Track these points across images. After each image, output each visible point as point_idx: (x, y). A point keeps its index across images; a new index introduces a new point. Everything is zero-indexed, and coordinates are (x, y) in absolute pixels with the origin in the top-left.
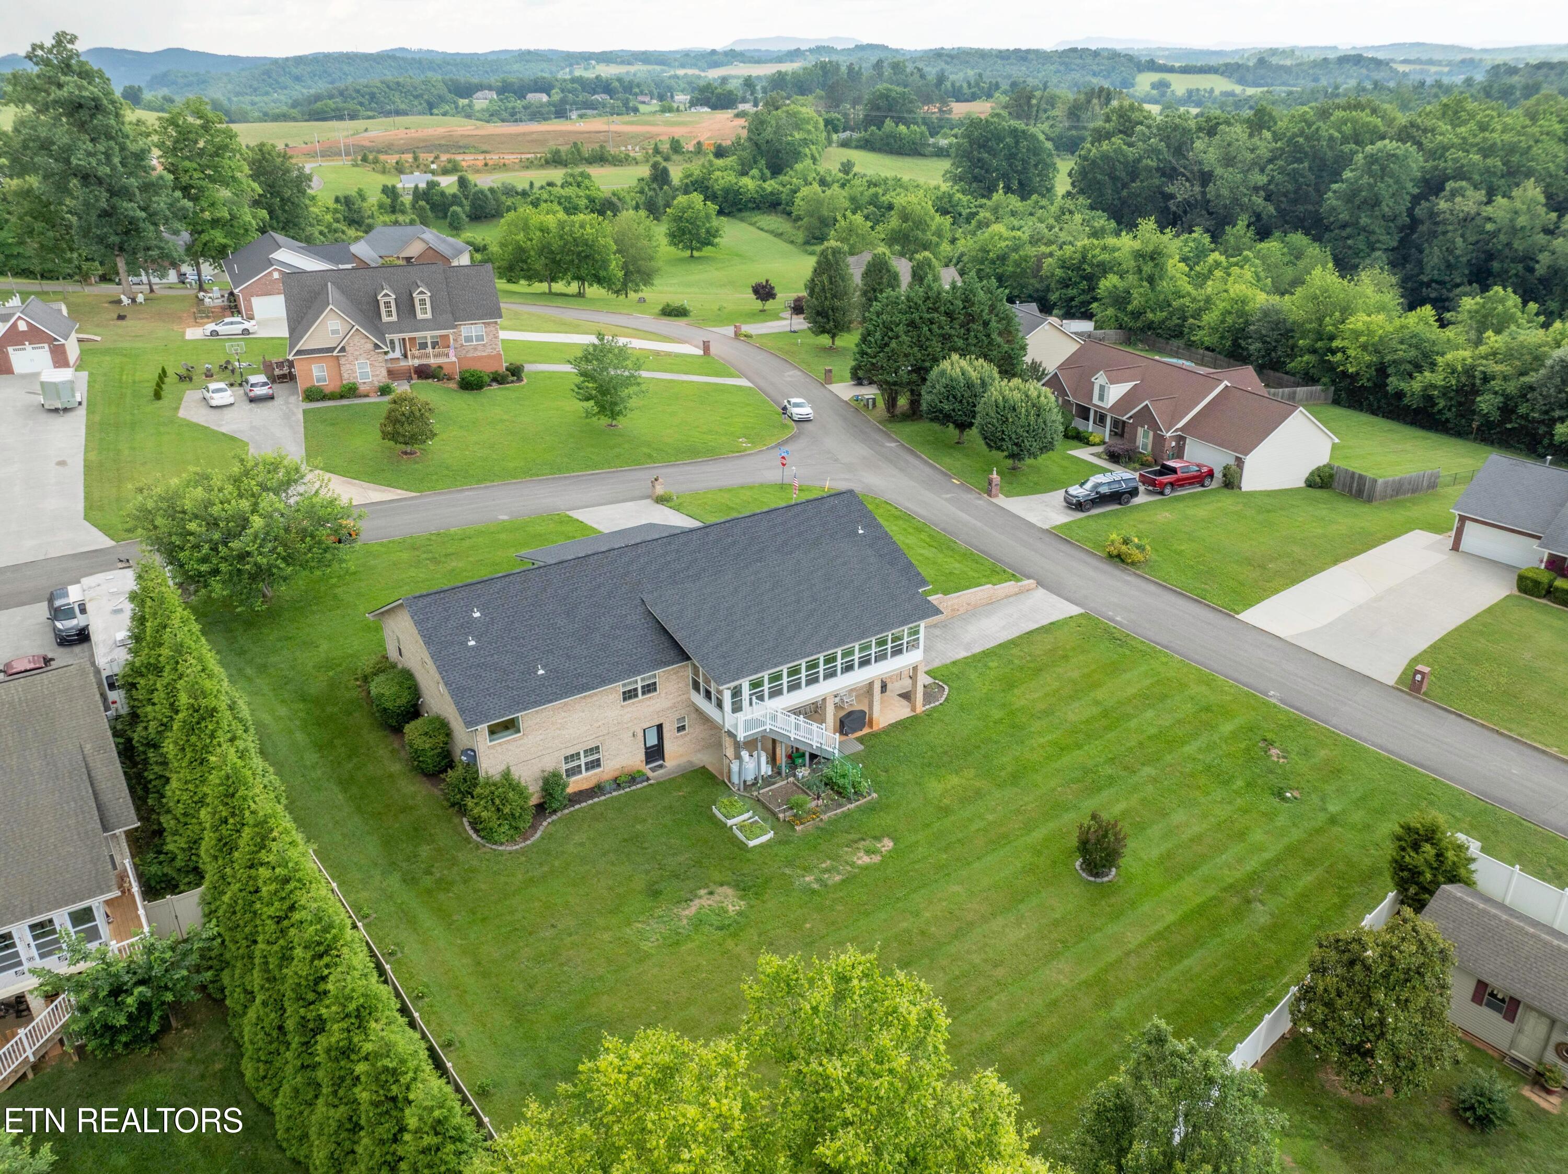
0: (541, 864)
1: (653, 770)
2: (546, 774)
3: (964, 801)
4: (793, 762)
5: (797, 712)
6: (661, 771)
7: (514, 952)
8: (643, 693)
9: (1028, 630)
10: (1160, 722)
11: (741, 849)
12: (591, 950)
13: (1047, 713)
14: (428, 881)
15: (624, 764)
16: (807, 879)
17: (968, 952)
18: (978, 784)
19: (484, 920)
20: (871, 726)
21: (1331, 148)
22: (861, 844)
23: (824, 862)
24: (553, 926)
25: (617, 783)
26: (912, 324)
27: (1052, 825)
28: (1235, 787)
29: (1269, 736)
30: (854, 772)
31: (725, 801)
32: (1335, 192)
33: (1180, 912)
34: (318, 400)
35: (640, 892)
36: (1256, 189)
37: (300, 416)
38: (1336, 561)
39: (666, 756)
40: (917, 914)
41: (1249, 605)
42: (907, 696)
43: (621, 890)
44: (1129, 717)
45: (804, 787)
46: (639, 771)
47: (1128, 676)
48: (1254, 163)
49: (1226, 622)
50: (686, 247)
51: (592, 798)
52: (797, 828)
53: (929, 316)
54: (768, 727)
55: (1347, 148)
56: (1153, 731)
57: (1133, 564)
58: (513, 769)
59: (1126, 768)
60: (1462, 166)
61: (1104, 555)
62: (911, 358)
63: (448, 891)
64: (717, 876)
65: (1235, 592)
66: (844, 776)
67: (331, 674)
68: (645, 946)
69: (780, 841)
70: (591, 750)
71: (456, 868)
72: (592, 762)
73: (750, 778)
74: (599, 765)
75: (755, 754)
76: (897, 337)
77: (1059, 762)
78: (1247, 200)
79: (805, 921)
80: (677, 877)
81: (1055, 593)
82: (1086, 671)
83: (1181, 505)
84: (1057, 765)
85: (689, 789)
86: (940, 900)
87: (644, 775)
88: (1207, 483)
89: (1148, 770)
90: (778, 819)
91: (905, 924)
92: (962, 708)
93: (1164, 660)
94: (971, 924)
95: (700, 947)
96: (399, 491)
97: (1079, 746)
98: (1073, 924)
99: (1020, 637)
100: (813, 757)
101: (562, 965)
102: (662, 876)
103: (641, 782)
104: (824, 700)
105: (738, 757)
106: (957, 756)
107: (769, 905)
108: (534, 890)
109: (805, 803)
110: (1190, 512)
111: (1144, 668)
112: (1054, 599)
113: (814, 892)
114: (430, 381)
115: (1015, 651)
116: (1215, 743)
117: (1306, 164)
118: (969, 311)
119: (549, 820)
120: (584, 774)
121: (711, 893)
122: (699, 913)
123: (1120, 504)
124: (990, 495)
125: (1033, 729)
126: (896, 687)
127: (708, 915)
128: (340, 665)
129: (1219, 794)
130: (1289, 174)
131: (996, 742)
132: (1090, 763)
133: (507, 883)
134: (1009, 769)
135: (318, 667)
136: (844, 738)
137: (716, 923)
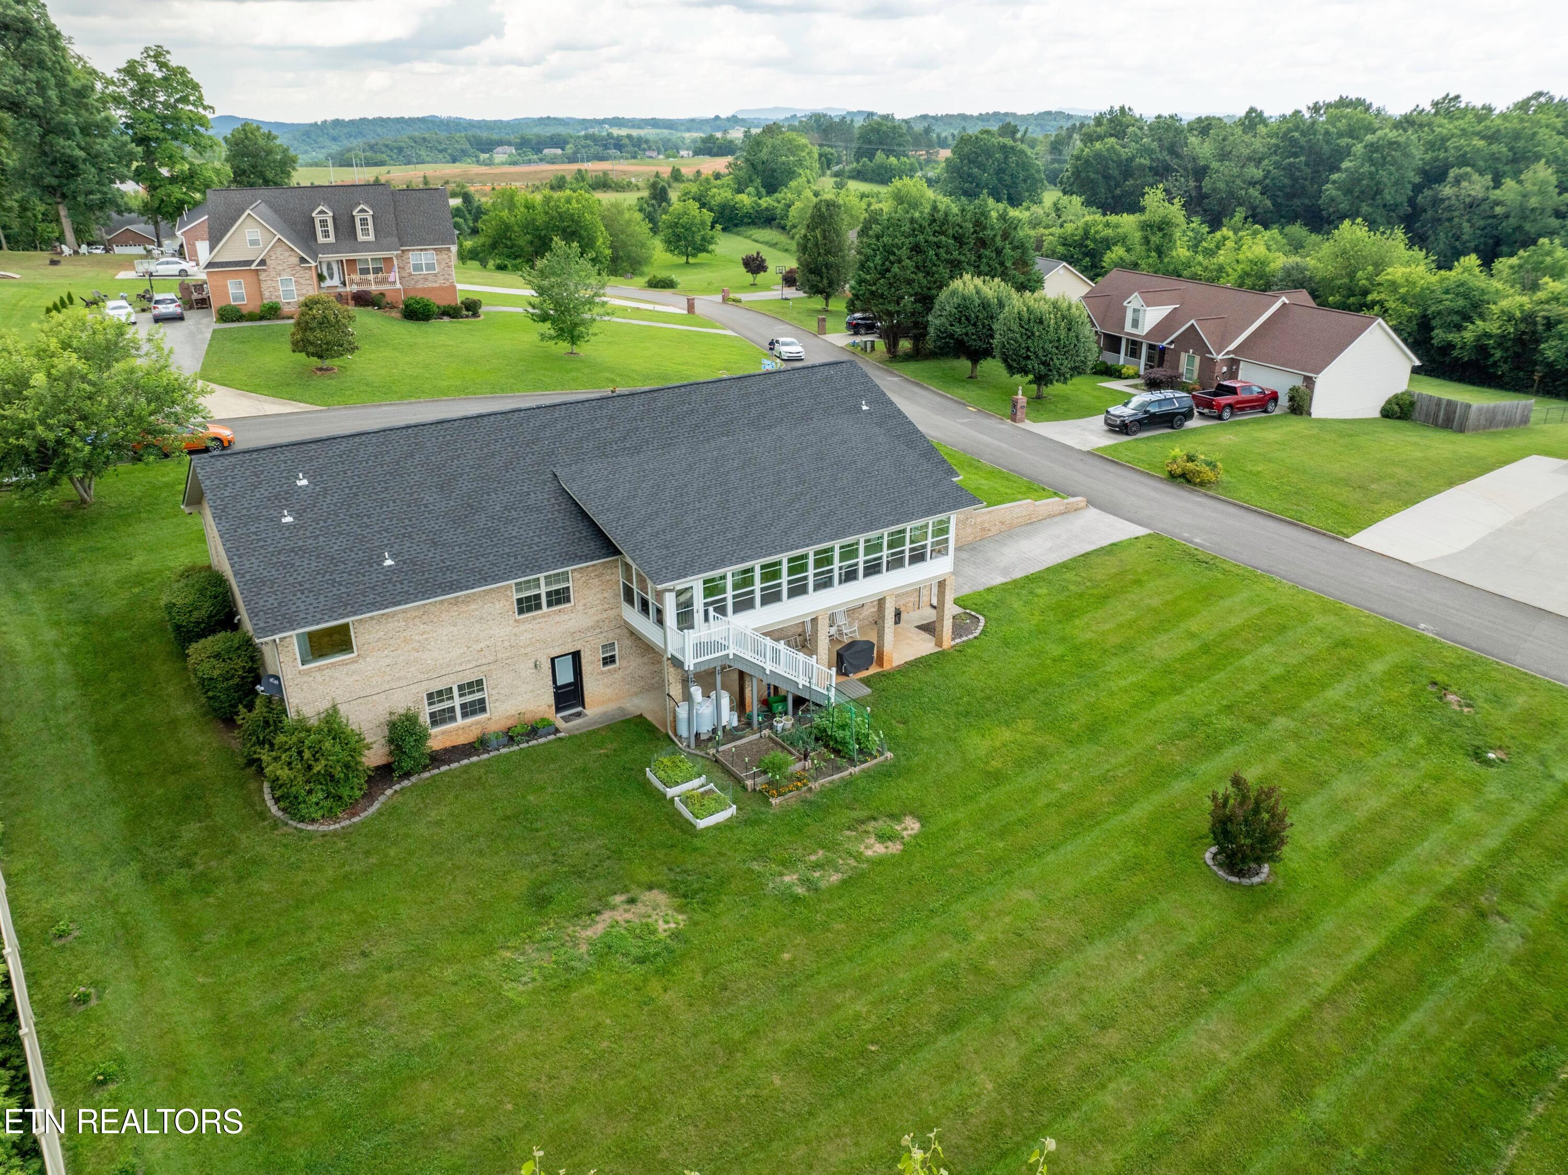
0: (367, 853)
1: (566, 719)
2: (394, 718)
3: (1022, 764)
4: (770, 709)
5: (775, 634)
6: (578, 722)
7: (289, 1000)
8: (550, 604)
9: (1083, 552)
10: (1284, 660)
11: (684, 832)
12: (418, 996)
13: (1125, 648)
14: (180, 879)
15: (522, 709)
16: (787, 879)
17: (1054, 1003)
18: (1040, 740)
19: (251, 943)
20: (881, 664)
21: (1327, 142)
22: (871, 826)
23: (814, 852)
24: (364, 954)
25: (510, 737)
26: (916, 249)
27: (1158, 798)
28: (1411, 745)
29: (1439, 678)
30: (859, 721)
31: (665, 761)
32: (1334, 182)
33: (1384, 933)
34: (233, 321)
35: (516, 899)
36: (1253, 184)
37: (208, 336)
38: (1451, 484)
39: (587, 700)
40: (964, 937)
41: (1359, 527)
42: (928, 628)
43: (487, 895)
44: (1238, 654)
45: (786, 742)
46: (543, 720)
47: (1227, 603)
48: (1250, 159)
49: (1335, 546)
50: (681, 253)
51: (469, 756)
52: (773, 801)
53: (935, 239)
54: (731, 652)
55: (1344, 141)
56: (1277, 671)
57: (1202, 484)
58: (343, 709)
59: (1251, 719)
60: (1466, 153)
61: (1165, 475)
62: (916, 285)
63: (207, 893)
64: (643, 874)
65: (1337, 513)
66: (843, 727)
67: (136, 590)
68: (512, 991)
69: (745, 821)
70: (470, 685)
71: (231, 857)
72: (472, 703)
73: (705, 728)
74: (483, 710)
75: (713, 695)
76: (900, 261)
77: (1153, 711)
78: (1243, 192)
79: (782, 948)
80: (580, 875)
81: (1110, 513)
82: (1169, 597)
83: (1245, 429)
84: (1152, 714)
85: (615, 745)
86: (1001, 913)
87: (550, 724)
88: (1270, 408)
89: (1281, 722)
90: (744, 788)
91: (946, 954)
92: (1006, 643)
93: (1271, 585)
94: (1055, 954)
95: (603, 993)
96: (302, 405)
97: (1177, 691)
98: (1220, 953)
99: (1074, 560)
100: (799, 701)
101: (362, 1023)
102: (556, 872)
103: (545, 736)
104: (814, 621)
105: (688, 697)
106: (1005, 702)
107: (725, 921)
108: (348, 894)
109: (787, 764)
110: (1257, 434)
111: (1245, 594)
112: (1111, 519)
113: (796, 899)
114: (370, 308)
115: (1069, 576)
116: (1367, 686)
117: (1303, 158)
118: (981, 235)
119: (397, 787)
120: (460, 721)
121: (632, 901)
122: (608, 934)
123: (1172, 427)
124: (1014, 420)
125: (1108, 669)
126: (913, 617)
127: (622, 938)
128: (152, 581)
129: (1392, 754)
130: (1284, 169)
131: (1059, 685)
132: (1198, 713)
133: (305, 883)
134: (1083, 721)
135: (122, 583)
136: (844, 678)
137: (635, 952)
